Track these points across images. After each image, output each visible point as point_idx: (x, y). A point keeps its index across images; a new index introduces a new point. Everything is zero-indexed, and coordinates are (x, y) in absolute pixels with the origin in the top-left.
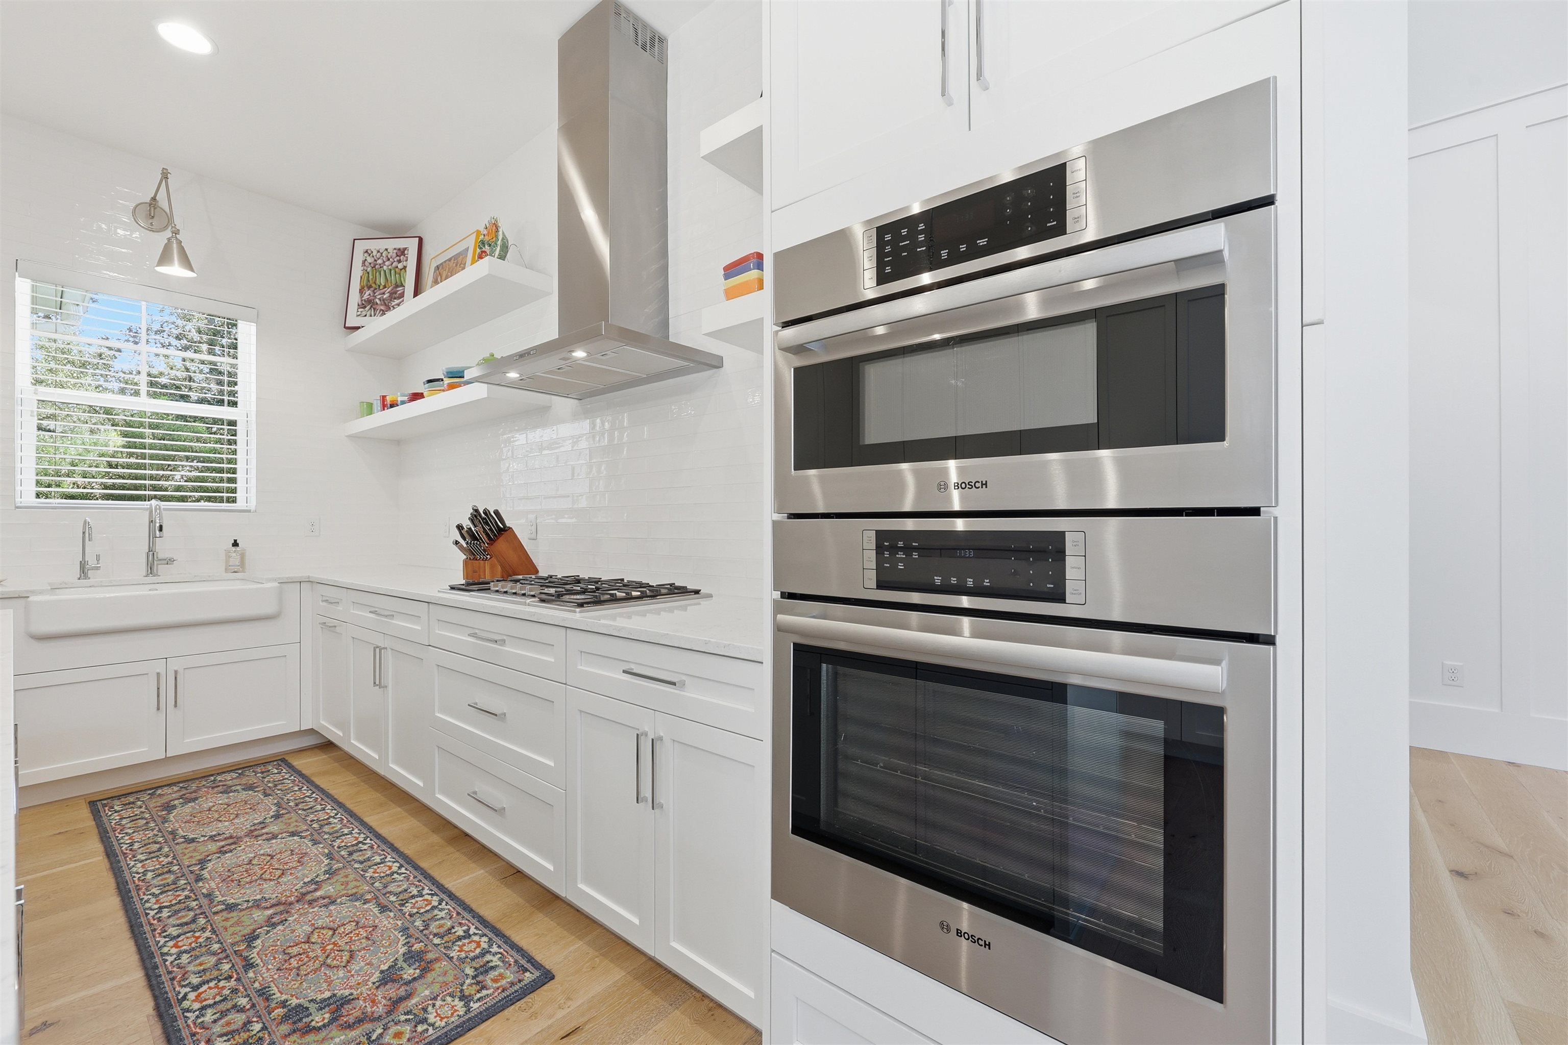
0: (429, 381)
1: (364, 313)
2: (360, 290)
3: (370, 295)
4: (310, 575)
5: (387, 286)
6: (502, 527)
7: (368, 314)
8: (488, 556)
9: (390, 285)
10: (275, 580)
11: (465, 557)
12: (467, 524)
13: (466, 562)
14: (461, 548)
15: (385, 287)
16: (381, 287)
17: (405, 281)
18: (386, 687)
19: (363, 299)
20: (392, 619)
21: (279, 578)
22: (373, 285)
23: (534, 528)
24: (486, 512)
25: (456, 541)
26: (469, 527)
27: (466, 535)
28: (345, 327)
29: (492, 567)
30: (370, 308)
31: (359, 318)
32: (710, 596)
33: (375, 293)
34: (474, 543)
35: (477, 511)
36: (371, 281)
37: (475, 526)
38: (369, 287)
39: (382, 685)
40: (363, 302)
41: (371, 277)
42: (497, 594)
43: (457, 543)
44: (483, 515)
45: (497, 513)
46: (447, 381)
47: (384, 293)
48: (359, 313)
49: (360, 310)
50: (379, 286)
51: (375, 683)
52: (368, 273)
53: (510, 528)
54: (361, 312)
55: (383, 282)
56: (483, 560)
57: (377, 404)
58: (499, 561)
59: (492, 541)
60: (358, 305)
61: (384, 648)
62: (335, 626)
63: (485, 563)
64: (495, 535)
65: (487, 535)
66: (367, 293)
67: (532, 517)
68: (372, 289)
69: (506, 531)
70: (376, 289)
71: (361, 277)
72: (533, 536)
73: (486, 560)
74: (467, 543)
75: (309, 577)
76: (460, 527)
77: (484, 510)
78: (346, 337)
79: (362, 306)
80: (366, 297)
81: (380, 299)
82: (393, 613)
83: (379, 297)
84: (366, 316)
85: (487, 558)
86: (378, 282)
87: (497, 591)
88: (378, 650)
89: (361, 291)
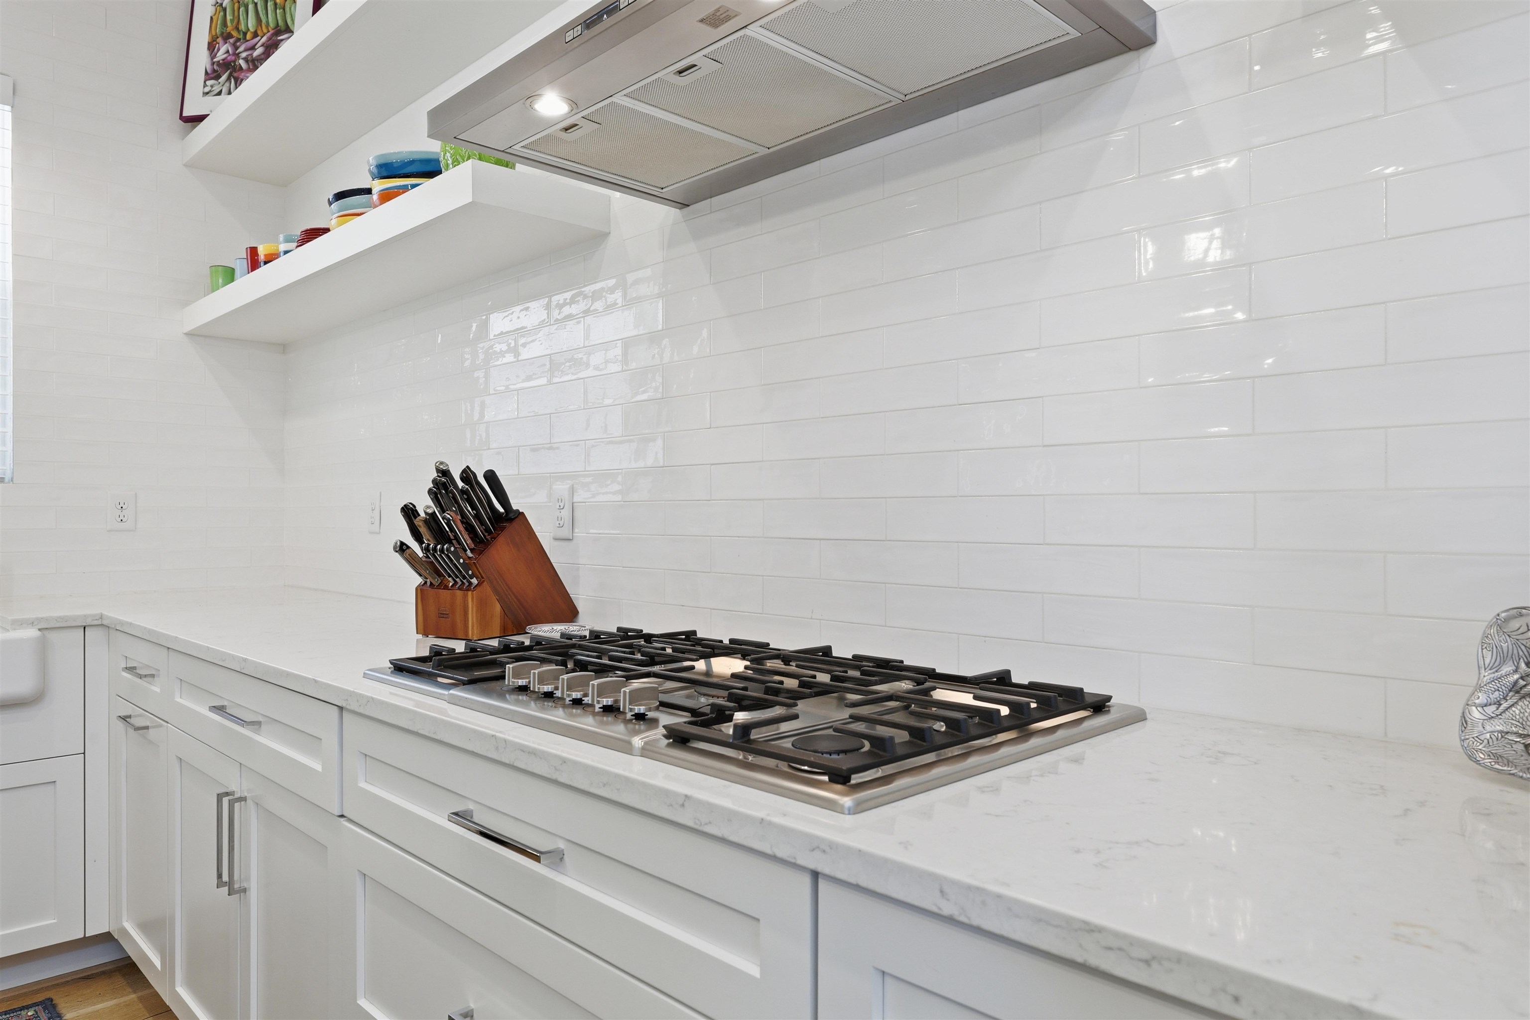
0: (341, 196)
1: (217, 89)
2: (209, 44)
3: (228, 52)
4: (105, 613)
5: (259, 32)
6: (501, 510)
7: (225, 90)
8: (474, 581)
9: (265, 31)
10: (32, 623)
11: (419, 580)
12: (424, 504)
13: (421, 591)
14: (412, 561)
15: (255, 35)
16: (249, 36)
17: (293, 20)
18: (244, 890)
19: (215, 60)
20: (257, 732)
21: (40, 620)
22: (235, 33)
23: (566, 514)
24: (468, 475)
25: (402, 544)
26: (430, 511)
27: (423, 530)
28: (182, 118)
29: (482, 605)
30: (229, 79)
31: (207, 98)
32: (1138, 717)
33: (237, 48)
34: (442, 551)
35: (445, 473)
36: (229, 24)
37: (443, 511)
38: (227, 37)
39: (236, 886)
40: (215, 67)
41: (229, 17)
42: (523, 698)
43: (402, 548)
44: (460, 484)
45: (491, 476)
46: (378, 186)
47: (253, 48)
48: (207, 89)
49: (209, 83)
50: (245, 34)
51: (220, 876)
52: (225, 10)
53: (520, 515)
54: (212, 86)
55: (252, 23)
56: (459, 589)
57: (241, 265)
58: (495, 591)
59: (481, 544)
60: (206, 73)
61: (242, 799)
62: (147, 728)
63: (466, 596)
64: (487, 530)
65: (470, 529)
66: (223, 49)
67: (561, 488)
68: (232, 41)
69: (511, 520)
70: (238, 40)
71: (212, 18)
72: (565, 532)
73: (468, 590)
74: (426, 550)
75: (101, 617)
76: (409, 512)
77: (464, 471)
78: (183, 139)
79: (212, 75)
80: (220, 56)
81: (246, 60)
82: (260, 719)
83: (244, 55)
84: (219, 93)
85: (470, 584)
86: (242, 27)
87: (524, 689)
88: (225, 801)
89: (212, 47)
